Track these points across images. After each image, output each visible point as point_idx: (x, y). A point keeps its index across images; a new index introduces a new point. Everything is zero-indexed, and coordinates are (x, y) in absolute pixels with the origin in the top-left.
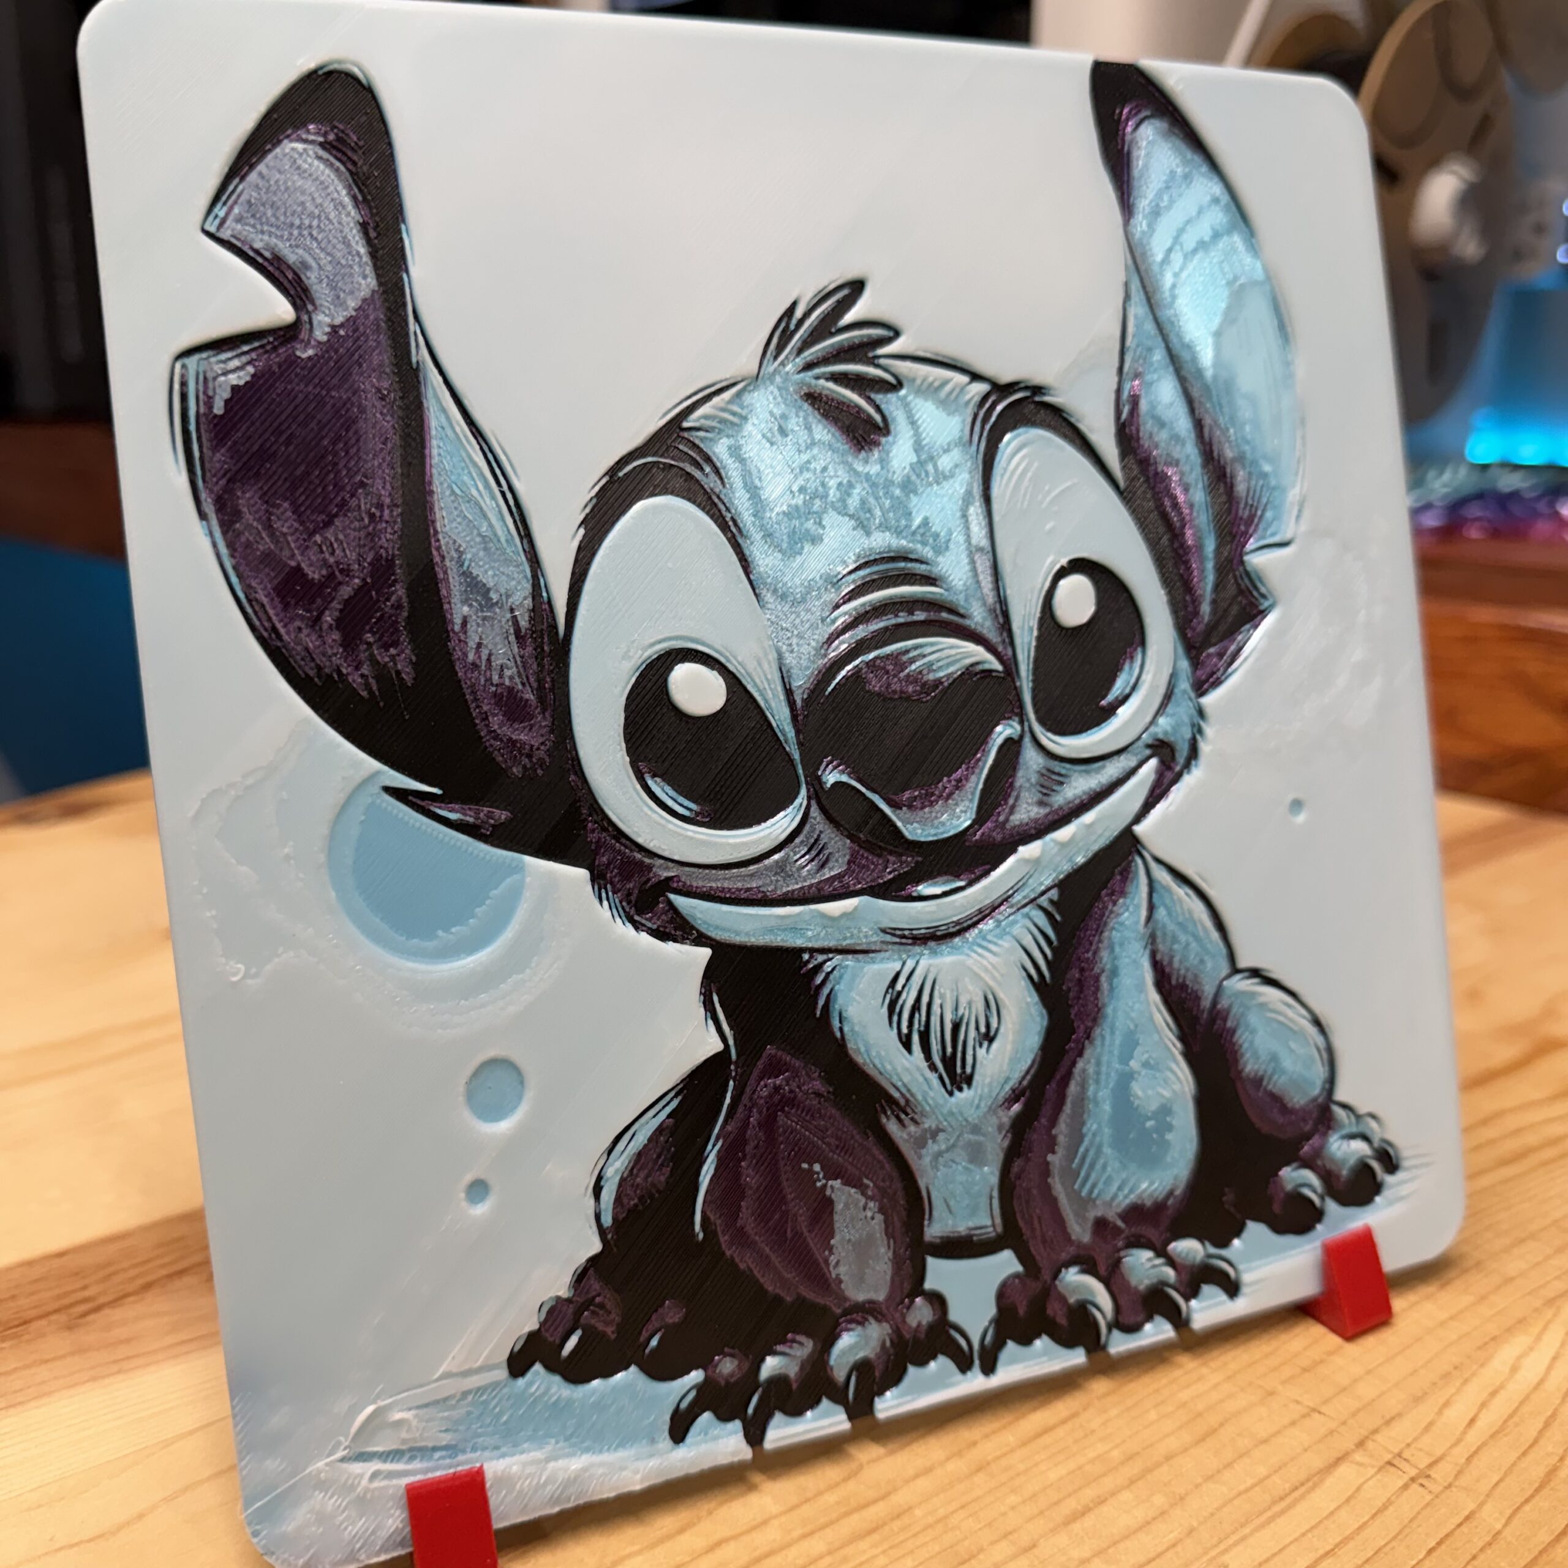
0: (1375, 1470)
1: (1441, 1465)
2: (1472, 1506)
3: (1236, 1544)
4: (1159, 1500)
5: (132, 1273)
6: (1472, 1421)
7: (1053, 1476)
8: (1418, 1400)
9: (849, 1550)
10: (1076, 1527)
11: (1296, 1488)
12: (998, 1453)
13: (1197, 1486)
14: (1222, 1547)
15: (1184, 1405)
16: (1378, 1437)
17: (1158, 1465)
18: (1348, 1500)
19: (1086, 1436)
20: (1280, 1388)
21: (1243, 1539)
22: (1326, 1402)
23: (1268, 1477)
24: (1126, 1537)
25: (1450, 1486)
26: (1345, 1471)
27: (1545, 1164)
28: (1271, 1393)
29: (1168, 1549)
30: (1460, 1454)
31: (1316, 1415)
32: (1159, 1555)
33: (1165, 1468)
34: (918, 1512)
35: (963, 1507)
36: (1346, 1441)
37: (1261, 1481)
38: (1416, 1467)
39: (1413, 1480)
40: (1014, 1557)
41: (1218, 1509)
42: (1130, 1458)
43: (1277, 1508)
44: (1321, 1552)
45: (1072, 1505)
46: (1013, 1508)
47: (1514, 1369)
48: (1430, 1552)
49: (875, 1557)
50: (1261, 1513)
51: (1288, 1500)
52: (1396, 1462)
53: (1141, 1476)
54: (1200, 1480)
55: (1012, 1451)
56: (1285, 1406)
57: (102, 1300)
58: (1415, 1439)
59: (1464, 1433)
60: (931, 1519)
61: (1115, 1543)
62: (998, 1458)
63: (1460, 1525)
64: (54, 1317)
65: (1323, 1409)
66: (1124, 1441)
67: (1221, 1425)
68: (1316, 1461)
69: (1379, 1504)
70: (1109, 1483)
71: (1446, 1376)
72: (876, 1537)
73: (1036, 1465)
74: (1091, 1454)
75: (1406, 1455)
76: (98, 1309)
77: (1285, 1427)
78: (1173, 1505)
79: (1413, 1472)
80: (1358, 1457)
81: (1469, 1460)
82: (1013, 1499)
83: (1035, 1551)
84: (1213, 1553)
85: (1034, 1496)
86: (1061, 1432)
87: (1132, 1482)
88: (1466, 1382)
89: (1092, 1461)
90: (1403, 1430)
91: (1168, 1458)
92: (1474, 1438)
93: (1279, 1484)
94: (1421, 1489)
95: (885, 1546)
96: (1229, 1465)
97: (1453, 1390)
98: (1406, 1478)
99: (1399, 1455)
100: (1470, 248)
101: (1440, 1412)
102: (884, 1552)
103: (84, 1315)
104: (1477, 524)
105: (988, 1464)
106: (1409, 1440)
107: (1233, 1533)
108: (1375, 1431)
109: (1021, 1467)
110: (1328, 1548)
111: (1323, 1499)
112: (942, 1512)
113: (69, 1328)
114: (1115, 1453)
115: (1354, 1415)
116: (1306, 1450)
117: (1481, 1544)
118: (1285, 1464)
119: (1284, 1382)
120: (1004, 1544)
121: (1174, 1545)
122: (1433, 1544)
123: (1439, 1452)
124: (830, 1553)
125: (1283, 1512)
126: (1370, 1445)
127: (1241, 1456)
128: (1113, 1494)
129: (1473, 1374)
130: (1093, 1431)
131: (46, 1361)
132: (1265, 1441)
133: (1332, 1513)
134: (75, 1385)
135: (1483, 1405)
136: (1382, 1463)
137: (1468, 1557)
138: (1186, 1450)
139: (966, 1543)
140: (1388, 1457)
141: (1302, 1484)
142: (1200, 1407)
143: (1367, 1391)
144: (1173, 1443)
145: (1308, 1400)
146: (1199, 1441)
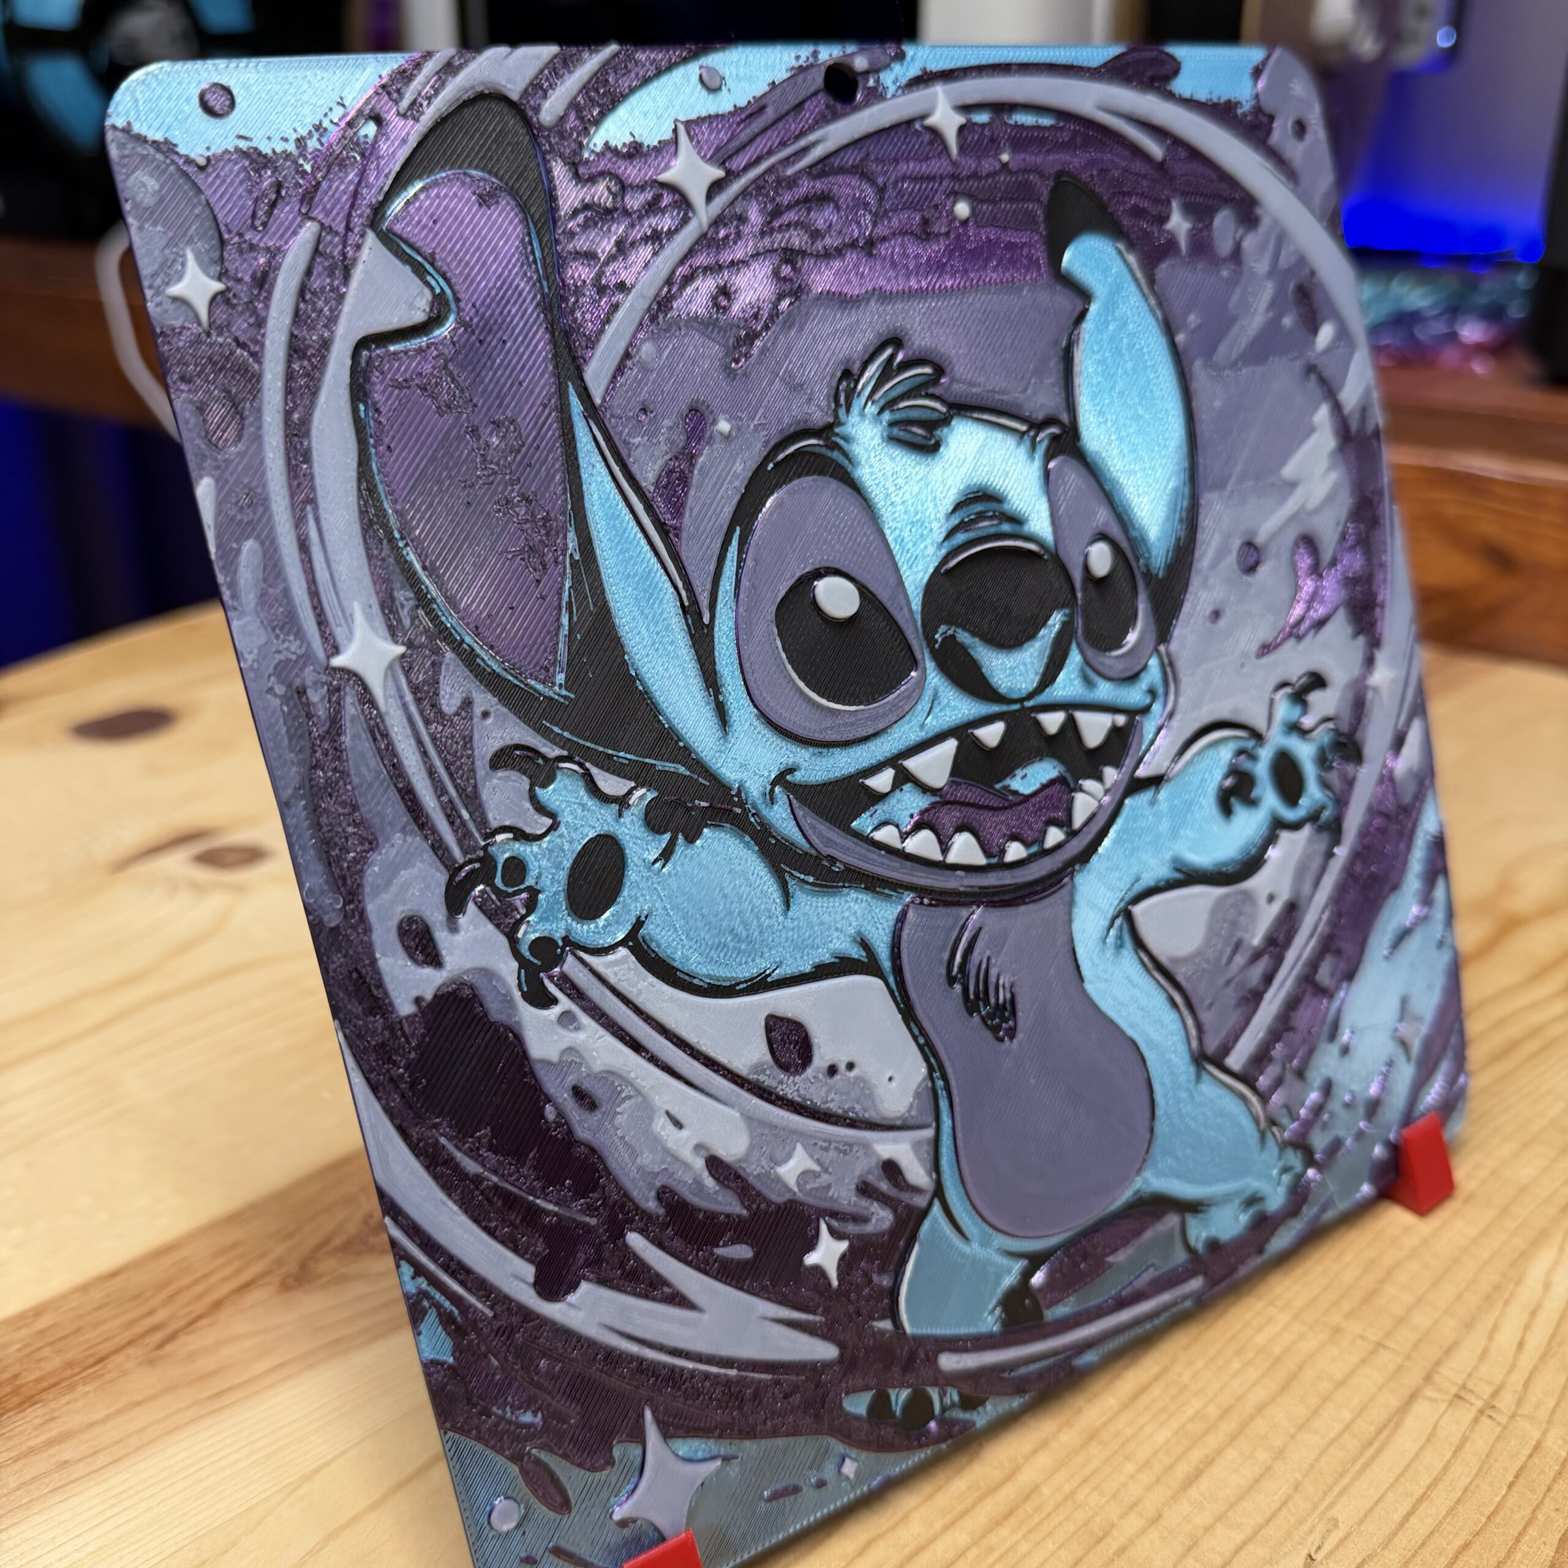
0: (1445, 1405)
1: (1502, 1394)
2: (1537, 1435)
3: (1340, 1494)
4: (1262, 1456)
5: (195, 1291)
6: (1521, 1345)
7: (1161, 1437)
8: (1469, 1325)
9: (992, 1539)
10: (1193, 1492)
11: (1381, 1430)
12: (1104, 1419)
13: (1292, 1437)
14: (1328, 1500)
15: (1262, 1350)
16: (1442, 1369)
17: (1252, 1418)
18: (1428, 1440)
20: (1344, 1324)
21: (1345, 1489)
22: (1388, 1335)
23: (1353, 1421)
24: (1241, 1498)
25: (1513, 1416)
26: (1420, 1408)
27: (1533, 1056)
28: (1337, 1330)
29: (1280, 1508)
30: (1517, 1380)
31: (1382, 1351)
32: (1274, 1515)
33: (1260, 1420)
34: (1045, 1491)
35: (1085, 1480)
36: (1413, 1377)
37: (1348, 1426)
38: (1479, 1398)
39: (1481, 1412)
40: (1144, 1531)
41: (1317, 1460)
42: (1225, 1413)
43: (1369, 1453)
44: (1416, 1496)
45: (1184, 1469)
46: (1132, 1477)
47: (1547, 1286)
48: (1511, 1486)
49: (1018, 1542)
50: (1354, 1461)
51: (1376, 1445)
52: (1463, 1394)
53: (1240, 1431)
54: (1292, 1431)
55: (1117, 1415)
56: (1353, 1343)
57: (174, 1326)
58: (1476, 1368)
59: (1516, 1358)
60: (1059, 1498)
61: (1232, 1506)
62: (1105, 1424)
63: (1531, 1456)
64: (130, 1351)
65: (1388, 1343)
66: (1216, 1395)
67: (1300, 1368)
68: (1391, 1401)
69: (1455, 1440)
70: (1212, 1442)
71: (1488, 1298)
72: (1012, 1522)
73: (1142, 1428)
74: (1191, 1412)
75: (1470, 1385)
76: (172, 1337)
77: (1357, 1366)
78: (1275, 1459)
79: (1479, 1404)
80: (1429, 1392)
81: (1526, 1385)
82: (1129, 1468)
83: (1163, 1522)
84: (1322, 1508)
85: (1147, 1463)
86: (1156, 1391)
87: (1233, 1438)
88: (1507, 1303)
89: (1192, 1419)
90: (1462, 1360)
91: (1261, 1409)
92: (1527, 1361)
93: (1365, 1427)
94: (1489, 1421)
95: (1024, 1530)
96: (1316, 1412)
97: (1497, 1313)
98: (1474, 1410)
99: (1464, 1387)
101: (1491, 1337)
102: (1024, 1537)
103: (161, 1345)
105: (1098, 1431)
106: (1469, 1370)
107: (1335, 1484)
108: (1438, 1363)
109: (1128, 1432)
110: (1421, 1491)
111: (1406, 1441)
112: (1067, 1488)
113: (151, 1362)
114: (1211, 1409)
115: (1415, 1347)
116: (1381, 1389)
117: (1552, 1474)
118: (1366, 1406)
119: (1348, 1316)
120: (1132, 1517)
121: (1285, 1503)
122: (1511, 1478)
123: (1498, 1379)
124: (975, 1542)
125: (1374, 1458)
126: (1437, 1379)
127: (1324, 1401)
128: (1219, 1452)
129: (1512, 1294)
130: (1186, 1386)
131: (137, 1404)
132: (1342, 1383)
133: (1417, 1455)
134: (177, 1428)
135: (1527, 1327)
136: (1450, 1397)
137: (1544, 1488)
138: (1273, 1400)
139: (1098, 1519)
140: (1454, 1390)
141: (1385, 1426)
142: (1277, 1350)
143: (1422, 1320)
144: (1261, 1393)
145: (1374, 1335)
146: (1284, 1388)
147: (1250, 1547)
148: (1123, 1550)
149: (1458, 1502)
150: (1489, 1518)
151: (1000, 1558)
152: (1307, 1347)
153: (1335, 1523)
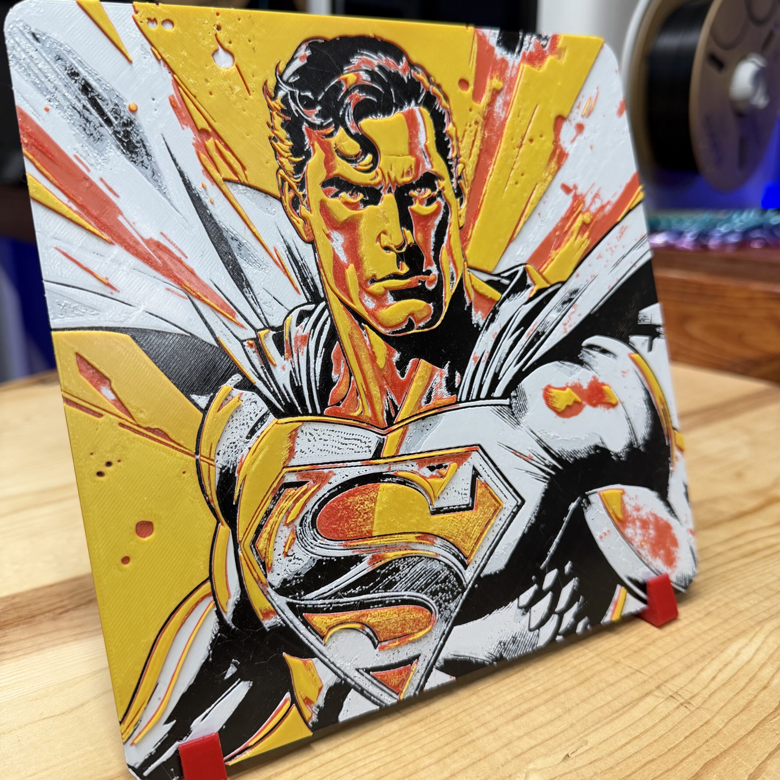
0: (663, 699)
1: (696, 698)
2: (709, 717)
3: (594, 731)
4: (559, 711)
5: (84, 595)
6: (714, 678)
7: (509, 698)
8: (688, 667)
9: (409, 729)
10: (518, 722)
11: (625, 706)
13: (577, 704)
14: (586, 733)
15: (575, 667)
16: (668, 685)
17: (559, 694)
18: (649, 713)
19: (527, 680)
20: (622, 660)
21: (596, 729)
22: (644, 667)
23: (611, 701)
24: (541, 727)
25: (699, 708)
26: (650, 699)
27: (765, 557)
28: (618, 662)
29: (560, 733)
30: (706, 693)
31: (638, 673)
32: (556, 736)
33: (563, 696)
34: (443, 713)
35: (464, 711)
36: (652, 685)
37: (609, 703)
38: (683, 698)
39: (682, 704)
40: (486, 735)
41: (586, 715)
42: (546, 690)
43: (614, 716)
44: (633, 736)
45: (516, 711)
46: (488, 712)
47: (737, 654)
48: (686, 738)
49: (421, 732)
50: (607, 718)
51: (620, 712)
52: (674, 696)
53: (551, 699)
54: (578, 702)
56: (624, 668)
57: (69, 607)
58: (685, 686)
59: (709, 683)
60: (449, 716)
61: (535, 730)
63: (702, 726)
64: (47, 614)
65: (642, 671)
66: (544, 683)
67: (592, 676)
68: (636, 695)
69: (664, 715)
70: (535, 702)
71: (704, 657)
72: (422, 723)
73: (501, 692)
74: (528, 688)
75: (680, 693)
76: (67, 611)
77: (623, 678)
78: (564, 713)
79: (682, 701)
80: (657, 693)
81: (710, 696)
82: (489, 708)
83: (497, 732)
84: (582, 735)
85: (499, 706)
87: (546, 702)
88: (713, 659)
89: (528, 692)
90: (680, 682)
91: (565, 691)
92: (713, 686)
93: (617, 705)
94: (685, 709)
95: (426, 728)
96: (593, 695)
97: (706, 663)
98: (678, 703)
99: (676, 693)
100: (761, 101)
101: (698, 673)
102: (425, 730)
103: (61, 614)
104: (758, 241)
106: (682, 686)
107: (592, 726)
108: (666, 681)
109: (494, 693)
110: (637, 734)
111: (637, 712)
112: (454, 713)
113: (54, 619)
114: (539, 688)
115: (656, 673)
116: (631, 689)
117: (711, 735)
118: (621, 695)
119: (624, 658)
120: (482, 728)
121: (563, 731)
122: (688, 734)
123: (695, 692)
124: (400, 730)
125: (617, 717)
126: (663, 688)
127: (600, 691)
128: (536, 707)
129: (717, 656)
130: (530, 678)
131: (42, 634)
132: (612, 685)
133: (641, 719)
134: (56, 645)
135: (720, 670)
136: (667, 696)
137: (704, 740)
138: (573, 688)
139: (465, 727)
140: (671, 693)
141: (628, 705)
142: (583, 668)
143: (664, 662)
144: (568, 684)
145: (635, 666)
146: (580, 684)
147: (538, 748)
148: (473, 741)
149: (655, 741)
150: (669, 750)
151: (410, 738)
152: (598, 668)
153: (586, 743)
